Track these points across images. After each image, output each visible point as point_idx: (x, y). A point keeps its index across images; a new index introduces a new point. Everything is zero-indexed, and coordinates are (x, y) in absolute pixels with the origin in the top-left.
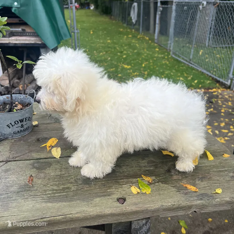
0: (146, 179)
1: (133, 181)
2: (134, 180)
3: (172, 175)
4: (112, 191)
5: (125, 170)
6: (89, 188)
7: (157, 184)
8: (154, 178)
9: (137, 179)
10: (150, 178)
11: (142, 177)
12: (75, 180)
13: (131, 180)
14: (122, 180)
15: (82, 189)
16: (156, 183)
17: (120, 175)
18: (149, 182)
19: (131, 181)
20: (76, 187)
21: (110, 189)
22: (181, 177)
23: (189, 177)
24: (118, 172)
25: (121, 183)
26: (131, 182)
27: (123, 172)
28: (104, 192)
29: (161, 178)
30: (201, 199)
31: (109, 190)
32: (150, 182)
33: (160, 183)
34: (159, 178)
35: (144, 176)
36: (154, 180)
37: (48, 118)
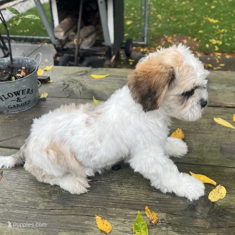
0: (148, 216)
1: (129, 214)
2: (132, 212)
3: (196, 218)
4: (90, 225)
5: (125, 190)
6: (62, 211)
7: (164, 228)
8: (163, 215)
9: (136, 212)
10: (155, 214)
11: (145, 210)
12: (50, 192)
13: (126, 211)
14: (114, 209)
15: (51, 211)
16: (162, 226)
17: (114, 198)
18: (151, 222)
19: (127, 213)
20: (46, 204)
21: (89, 221)
22: (209, 224)
23: (224, 229)
24: (113, 192)
25: (110, 214)
26: (126, 214)
27: (121, 193)
28: (78, 224)
29: (174, 218)
31: (86, 222)
32: (153, 222)
33: (170, 228)
34: (172, 217)
35: (149, 209)
36: (162, 220)
37: (63, 90)
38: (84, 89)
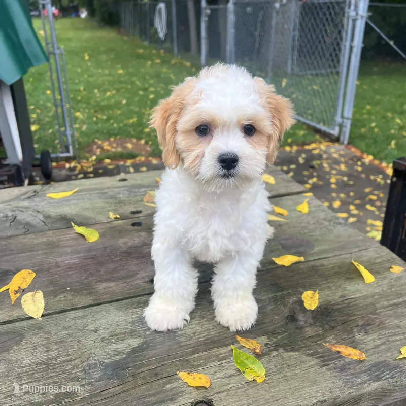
0: (247, 346)
1: (221, 354)
2: (223, 350)
3: (302, 328)
4: (176, 387)
5: (197, 328)
6: (122, 386)
7: (275, 353)
8: (264, 339)
9: (229, 348)
10: (254, 341)
11: (238, 342)
12: (84, 369)
13: (215, 351)
14: (196, 355)
15: (103, 393)
16: (271, 351)
17: (188, 342)
18: (255, 353)
19: (217, 353)
20: (88, 388)
21: (170, 383)
22: (321, 329)
23: (338, 327)
24: (182, 335)
25: (196, 363)
26: (217, 356)
27: (194, 333)
28: (158, 393)
29: (279, 337)
30: (378, 379)
31: (168, 386)
32: (258, 351)
33: (281, 350)
34: (276, 338)
35: (242, 338)
36: (266, 345)
37: (10, 225)
38: (47, 217)
